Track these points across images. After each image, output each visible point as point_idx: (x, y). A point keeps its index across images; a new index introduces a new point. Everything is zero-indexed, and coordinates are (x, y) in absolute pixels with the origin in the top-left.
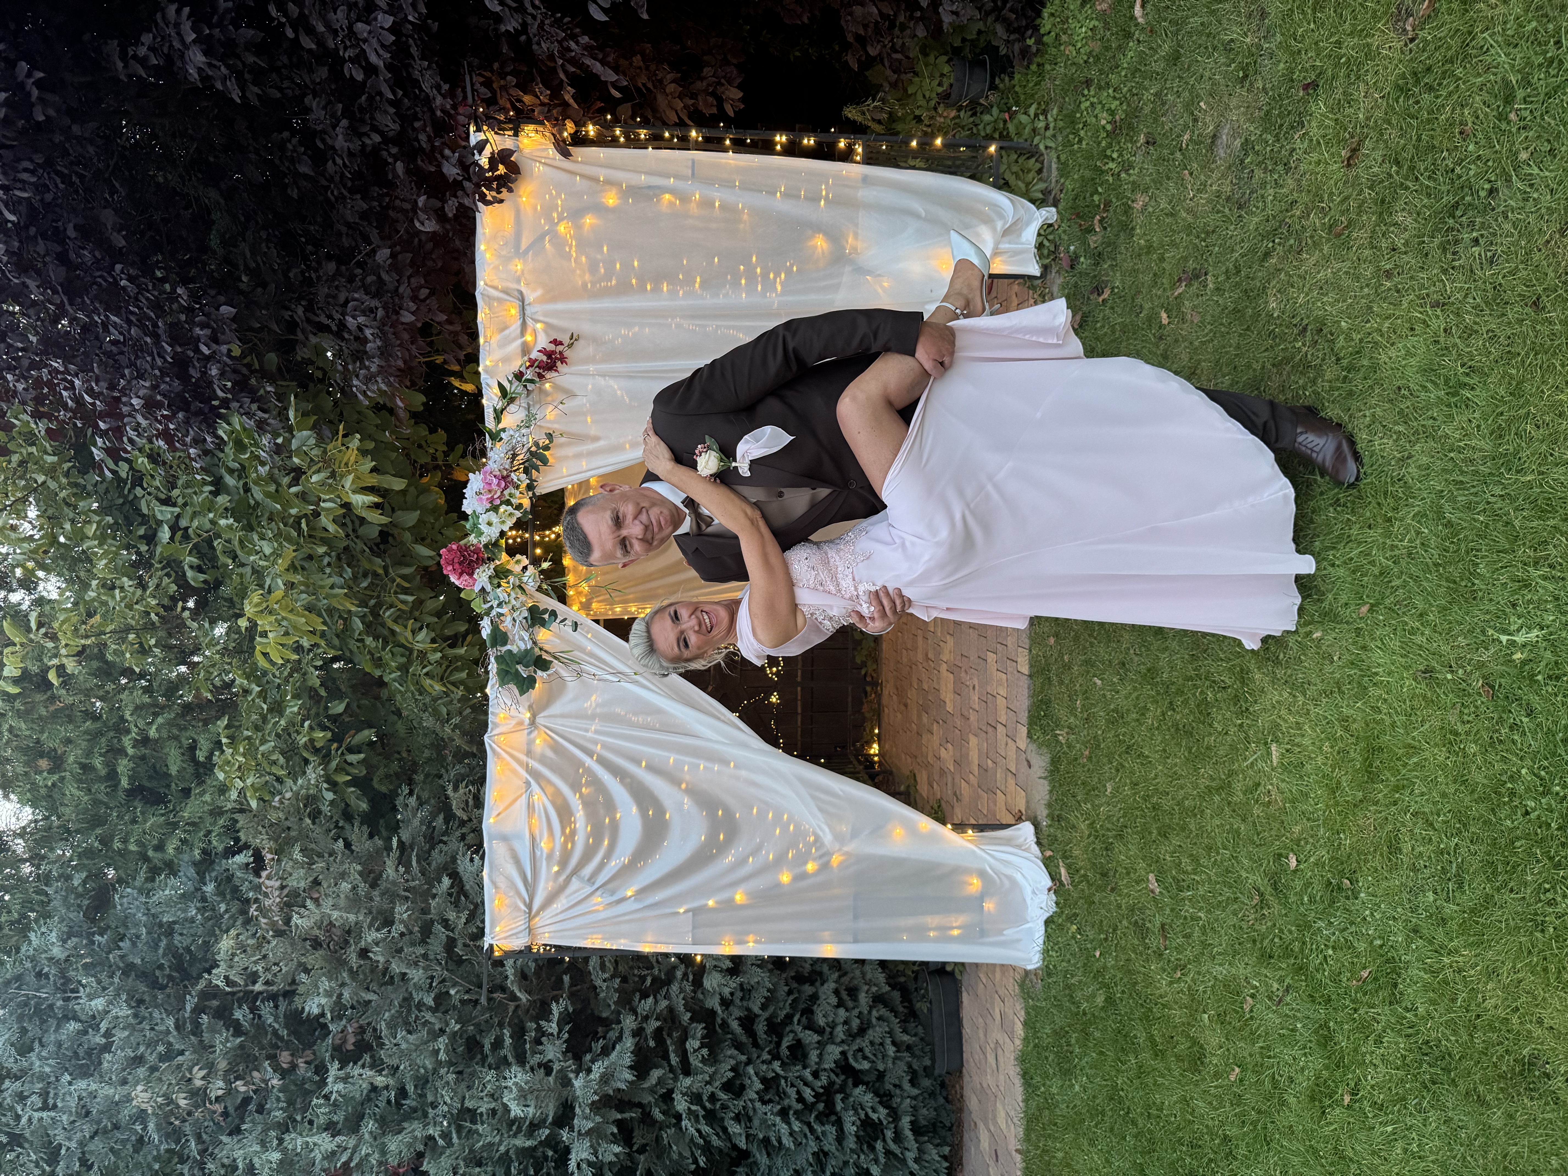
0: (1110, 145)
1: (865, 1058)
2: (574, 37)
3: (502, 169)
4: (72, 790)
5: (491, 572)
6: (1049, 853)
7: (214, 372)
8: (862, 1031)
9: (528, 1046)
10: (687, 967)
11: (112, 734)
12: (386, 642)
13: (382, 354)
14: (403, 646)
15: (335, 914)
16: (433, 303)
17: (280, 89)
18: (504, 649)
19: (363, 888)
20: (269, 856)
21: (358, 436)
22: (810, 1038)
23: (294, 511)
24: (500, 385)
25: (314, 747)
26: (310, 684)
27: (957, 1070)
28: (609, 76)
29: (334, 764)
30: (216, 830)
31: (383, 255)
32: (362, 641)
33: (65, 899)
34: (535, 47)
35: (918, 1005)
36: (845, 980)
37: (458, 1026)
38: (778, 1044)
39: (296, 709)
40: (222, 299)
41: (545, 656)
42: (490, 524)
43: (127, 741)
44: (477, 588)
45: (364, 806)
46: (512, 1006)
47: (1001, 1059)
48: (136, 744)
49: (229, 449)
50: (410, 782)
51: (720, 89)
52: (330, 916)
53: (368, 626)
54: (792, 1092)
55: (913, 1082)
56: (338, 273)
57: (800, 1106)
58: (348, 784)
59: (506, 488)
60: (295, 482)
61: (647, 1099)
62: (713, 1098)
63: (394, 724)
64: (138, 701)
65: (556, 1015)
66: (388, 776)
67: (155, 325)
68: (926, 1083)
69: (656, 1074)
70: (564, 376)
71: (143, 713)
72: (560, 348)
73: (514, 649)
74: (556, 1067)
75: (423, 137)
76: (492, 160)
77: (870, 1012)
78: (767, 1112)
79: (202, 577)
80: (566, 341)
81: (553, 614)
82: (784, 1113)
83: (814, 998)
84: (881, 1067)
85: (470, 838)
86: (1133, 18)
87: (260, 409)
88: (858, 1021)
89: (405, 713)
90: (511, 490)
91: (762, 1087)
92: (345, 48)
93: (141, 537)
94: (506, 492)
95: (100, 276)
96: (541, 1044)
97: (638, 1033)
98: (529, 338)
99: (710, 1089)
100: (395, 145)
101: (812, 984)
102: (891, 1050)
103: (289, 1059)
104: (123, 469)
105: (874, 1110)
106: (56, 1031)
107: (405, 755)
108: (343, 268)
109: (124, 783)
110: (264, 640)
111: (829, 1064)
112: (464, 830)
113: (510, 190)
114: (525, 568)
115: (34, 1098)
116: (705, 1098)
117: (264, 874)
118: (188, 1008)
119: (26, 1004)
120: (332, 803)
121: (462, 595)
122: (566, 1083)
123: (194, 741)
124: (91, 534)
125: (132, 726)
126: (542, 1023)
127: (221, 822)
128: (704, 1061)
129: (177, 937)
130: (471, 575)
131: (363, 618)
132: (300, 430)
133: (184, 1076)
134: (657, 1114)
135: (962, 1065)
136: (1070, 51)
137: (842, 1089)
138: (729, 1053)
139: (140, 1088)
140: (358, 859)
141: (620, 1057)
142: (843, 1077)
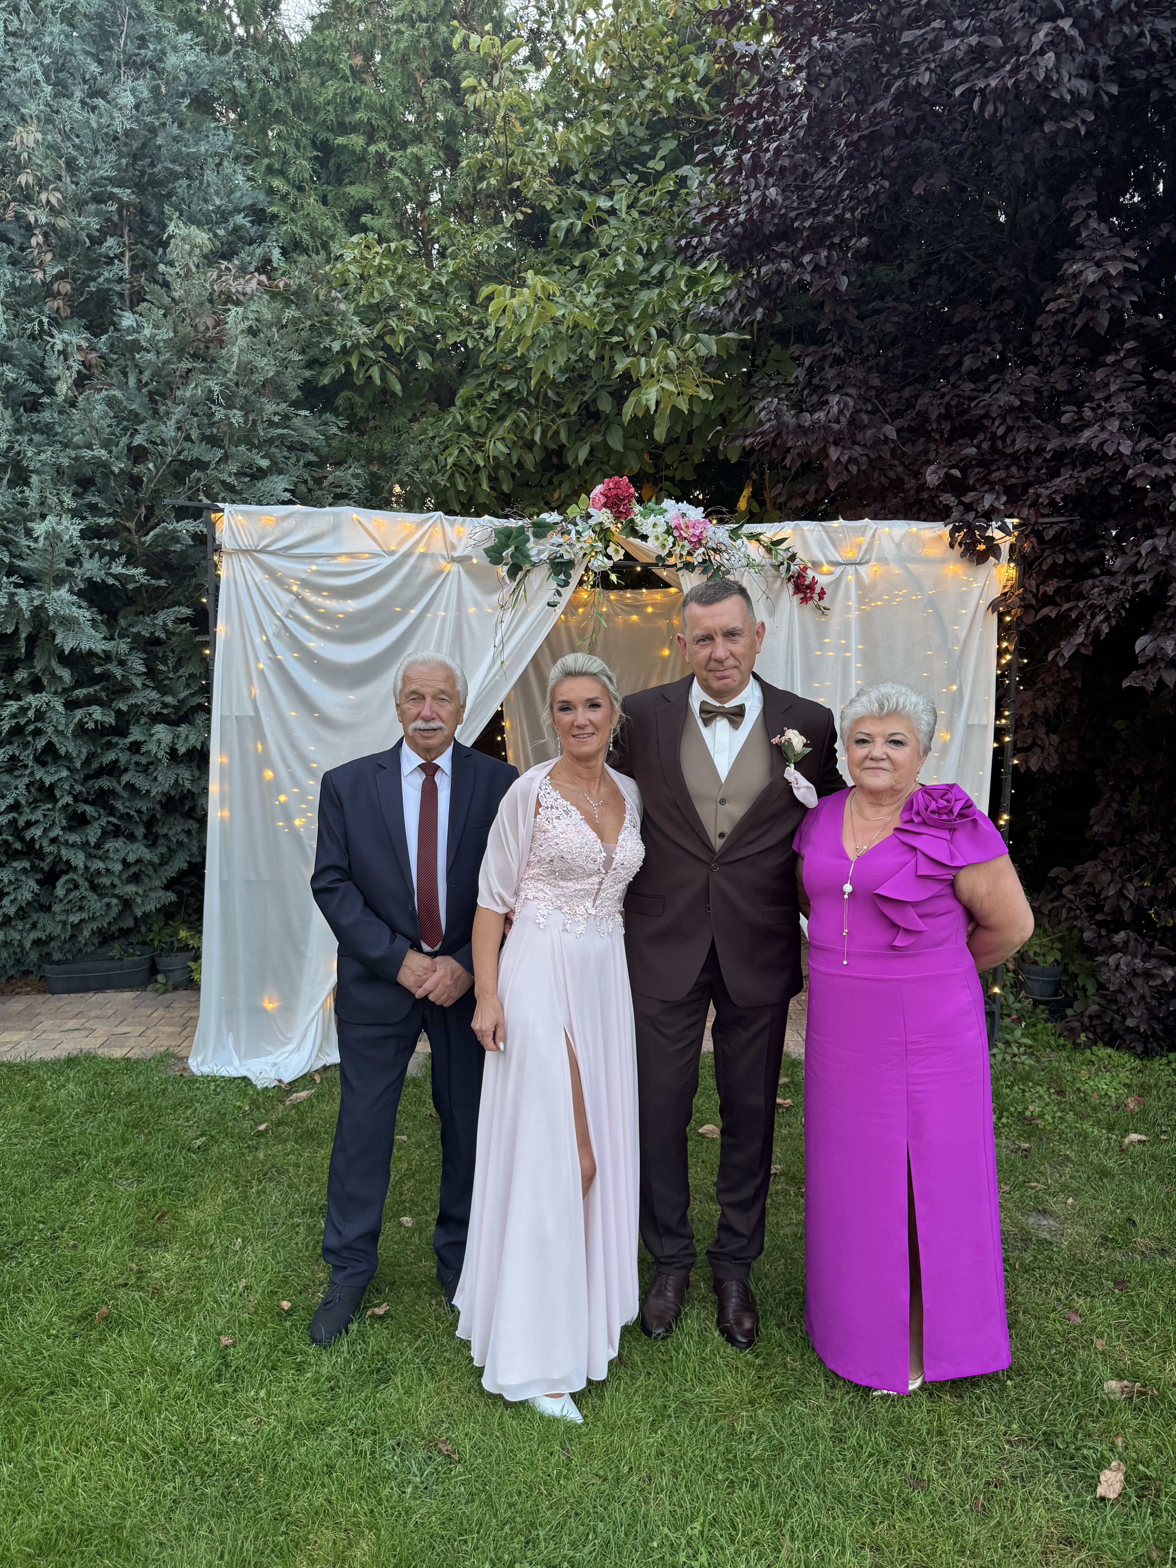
0: (1012, 1115)
1: (69, 891)
2: (1107, 619)
3: (982, 547)
4: (333, 87)
5: (607, 524)
6: (318, 1078)
7: (785, 265)
8: (94, 888)
9: (96, 541)
10: (173, 707)
11: (389, 132)
12: (490, 410)
13: (799, 426)
14: (488, 429)
15: (236, 350)
16: (845, 477)
17: (1040, 344)
18: (530, 534)
19: (258, 378)
20: (281, 284)
21: (711, 398)
22: (93, 833)
23: (631, 329)
24: (784, 540)
25: (385, 334)
26: (449, 334)
27: (48, 987)
28: (1067, 650)
29: (370, 354)
30: (297, 230)
31: (890, 431)
32: (492, 387)
33: (221, 72)
34: (1090, 582)
35: (116, 946)
36: (150, 871)
37: (117, 471)
38: (86, 801)
39: (424, 318)
40: (853, 279)
41: (520, 575)
42: (655, 525)
43: (383, 146)
44: (591, 510)
45: (326, 381)
46: (131, 525)
47: (76, 1034)
48: (380, 156)
49: (686, 270)
50: (349, 429)
51: (1037, 750)
52: (233, 344)
53: (507, 395)
54: (38, 815)
55: (37, 942)
56: (870, 388)
57: (21, 823)
58: (348, 366)
59: (691, 542)
60: (661, 333)
61: (39, 666)
62: (38, 732)
63: (403, 414)
64: (426, 160)
65: (130, 572)
66: (352, 406)
67: (827, 213)
68: (34, 956)
69: (66, 674)
70: (789, 599)
71: (414, 165)
72: (816, 597)
73: (530, 545)
74: (76, 571)
75: (1001, 474)
76: (992, 539)
77: (116, 896)
78: (18, 789)
79: (561, 235)
80: (823, 603)
81: (566, 584)
82: (15, 807)
83: (132, 838)
84: (56, 908)
85: (303, 488)
86: (1127, 1132)
87: (743, 306)
88: (108, 883)
89: (415, 426)
90: (688, 547)
91: (47, 784)
92: (1093, 409)
93: (587, 175)
94: (686, 543)
95: (875, 167)
96: (101, 557)
97: (107, 657)
98: (826, 568)
99: (50, 730)
100: (991, 447)
101: (145, 837)
102: (74, 918)
103: (63, 292)
104: (657, 165)
105: (12, 902)
106: (87, 53)
107: (371, 424)
108: (873, 393)
109: (340, 140)
110: (508, 294)
111: (65, 853)
112: (311, 483)
113: (963, 555)
114: (609, 558)
115: (16, 23)
116: (39, 725)
117: (263, 278)
118: (116, 190)
119: (114, 23)
120: (329, 349)
121: (583, 496)
122: (59, 580)
123: (380, 213)
124: (598, 128)
125: (401, 153)
126: (123, 559)
127: (305, 236)
128: (81, 725)
129: (184, 182)
130: (605, 505)
131: (517, 389)
132: (717, 341)
133: (49, 182)
134: (21, 675)
135: (53, 994)
136: (1084, 1074)
137: (33, 867)
138: (84, 750)
139: (39, 136)
140: (278, 373)
141: (91, 637)
142: (46, 868)
